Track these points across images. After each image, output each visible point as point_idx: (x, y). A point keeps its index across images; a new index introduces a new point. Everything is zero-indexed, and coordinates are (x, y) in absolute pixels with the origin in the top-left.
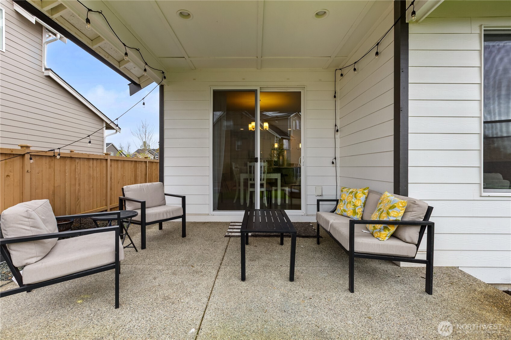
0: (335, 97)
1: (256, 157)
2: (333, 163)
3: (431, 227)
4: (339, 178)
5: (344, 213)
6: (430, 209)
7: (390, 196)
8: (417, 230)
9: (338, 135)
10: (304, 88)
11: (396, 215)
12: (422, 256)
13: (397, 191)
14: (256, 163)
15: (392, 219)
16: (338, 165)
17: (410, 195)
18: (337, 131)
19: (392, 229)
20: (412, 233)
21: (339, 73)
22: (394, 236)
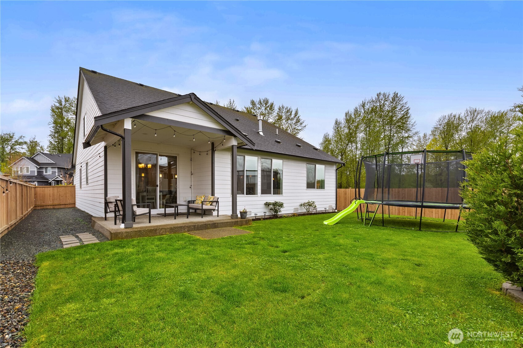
0: (191, 160)
1: (157, 184)
2: (190, 187)
3: (218, 202)
4: (193, 194)
5: (198, 203)
6: (218, 198)
7: (210, 196)
8: (216, 203)
9: (192, 176)
10: (178, 154)
11: (211, 200)
12: (217, 209)
13: (212, 195)
14: (157, 187)
15: (211, 201)
16: (192, 188)
17: (215, 196)
18: (192, 174)
19: (211, 203)
20: (214, 204)
21: (193, 151)
22: (211, 205)
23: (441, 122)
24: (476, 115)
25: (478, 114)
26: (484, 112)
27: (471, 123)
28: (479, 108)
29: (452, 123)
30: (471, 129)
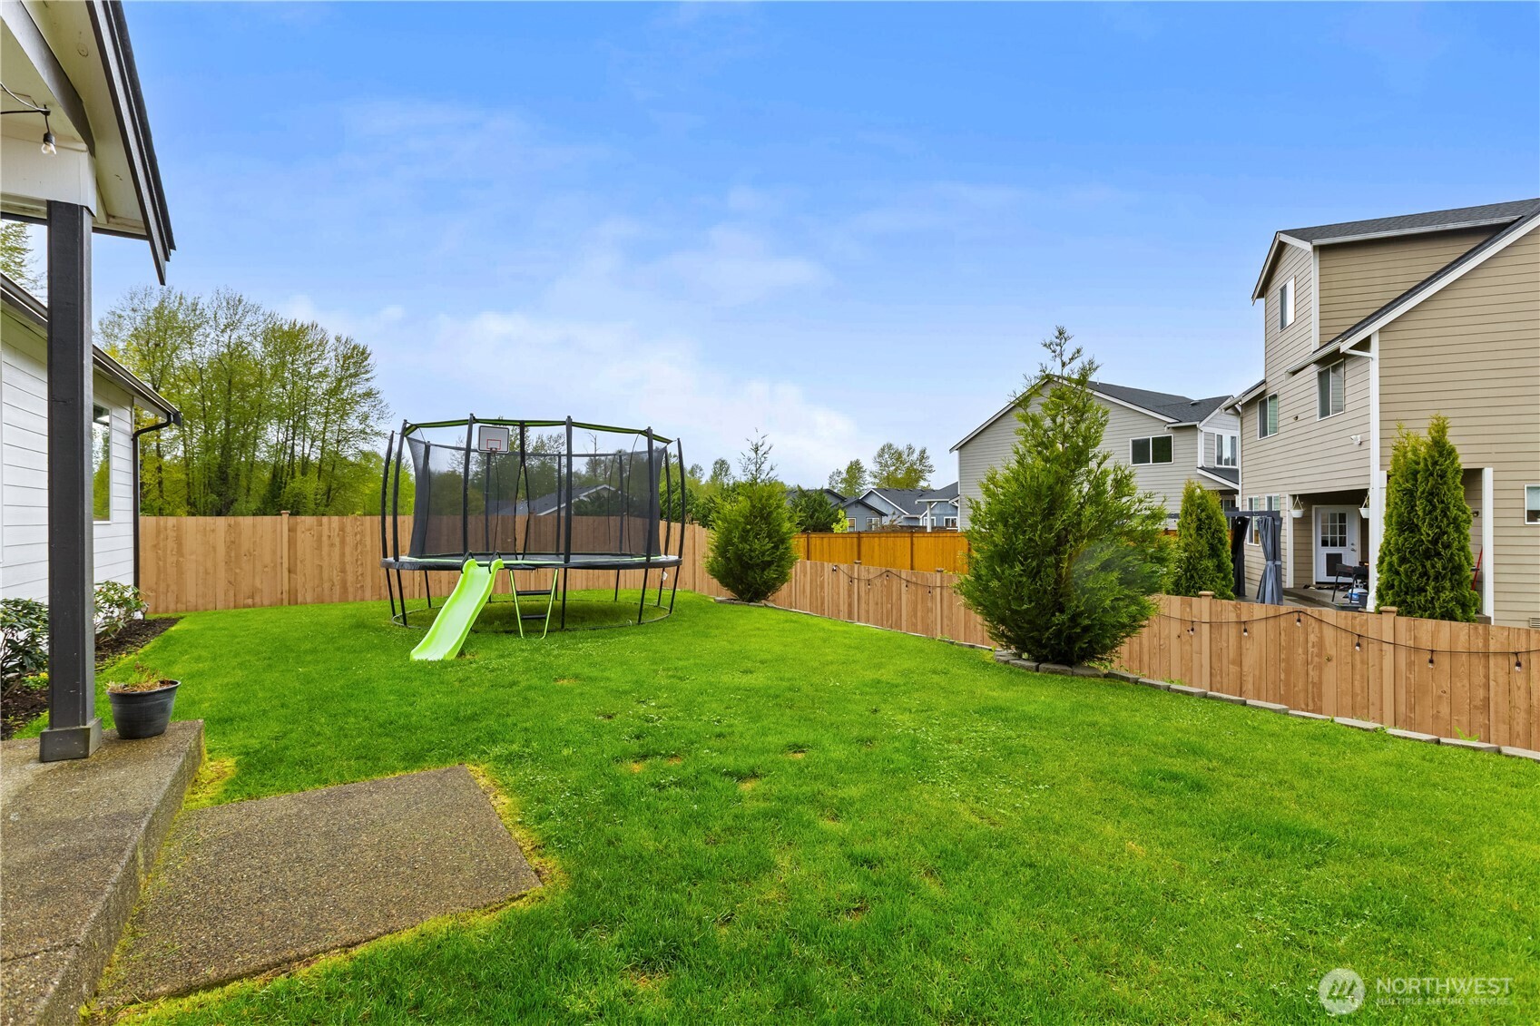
23: (136, 301)
24: (240, 311)
25: (246, 312)
26: (261, 312)
27: (229, 332)
28: (250, 298)
29: (174, 315)
30: (229, 346)
